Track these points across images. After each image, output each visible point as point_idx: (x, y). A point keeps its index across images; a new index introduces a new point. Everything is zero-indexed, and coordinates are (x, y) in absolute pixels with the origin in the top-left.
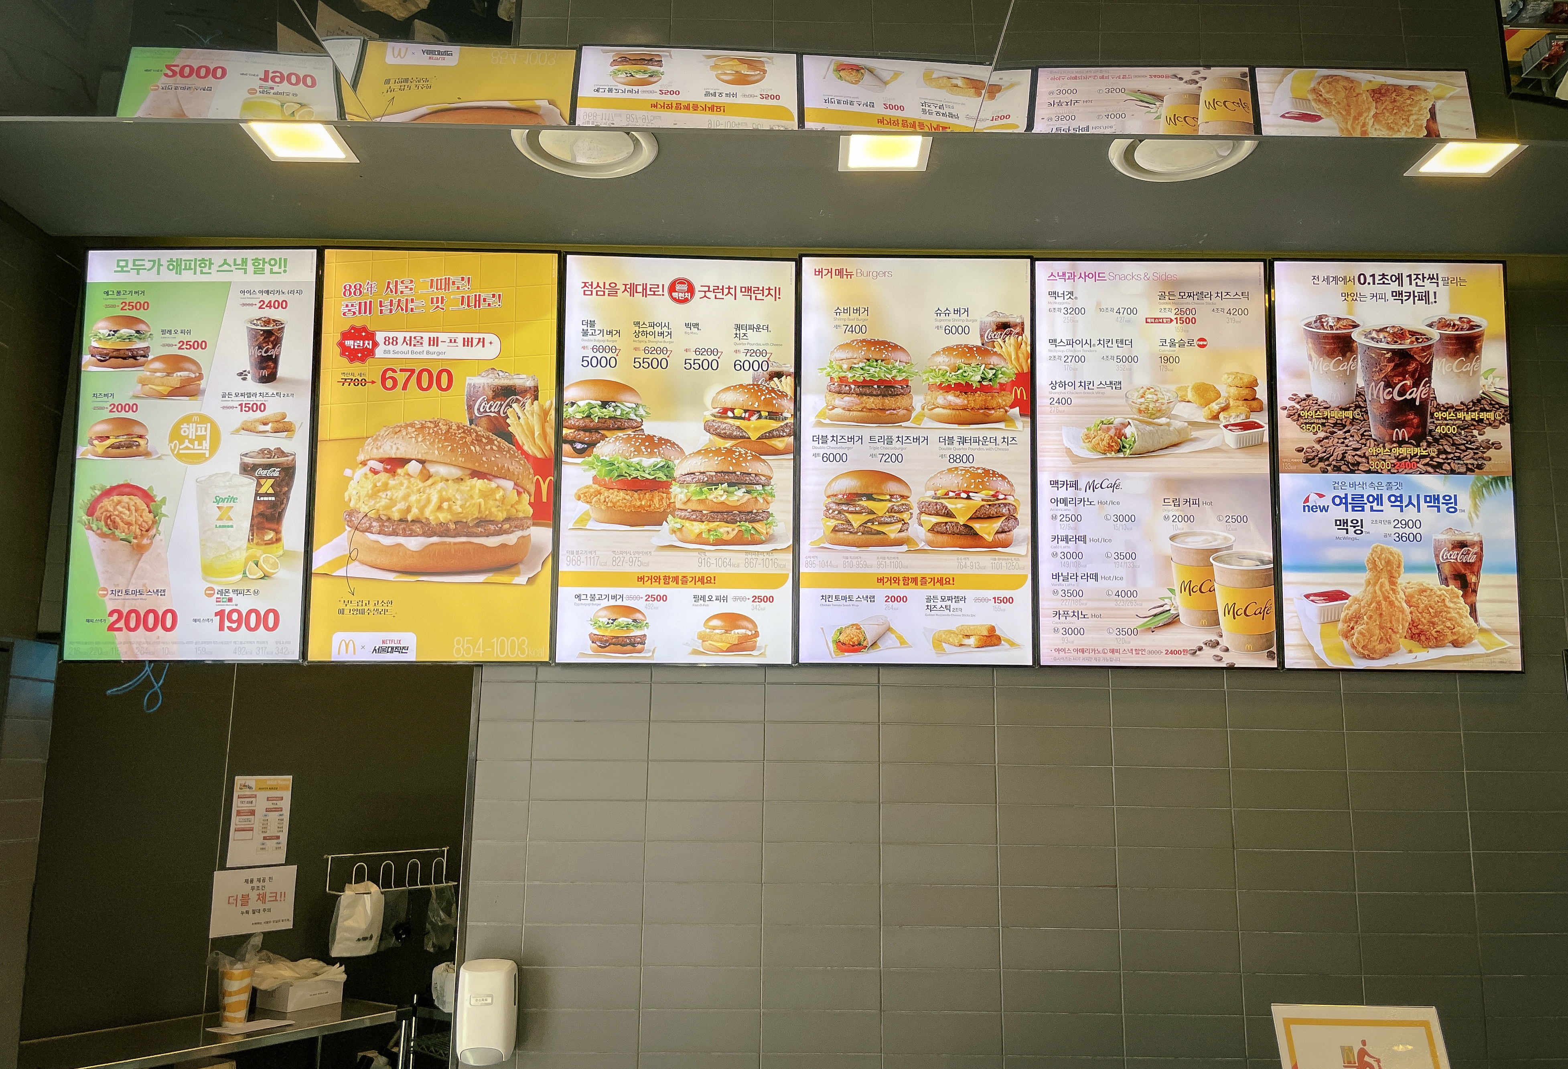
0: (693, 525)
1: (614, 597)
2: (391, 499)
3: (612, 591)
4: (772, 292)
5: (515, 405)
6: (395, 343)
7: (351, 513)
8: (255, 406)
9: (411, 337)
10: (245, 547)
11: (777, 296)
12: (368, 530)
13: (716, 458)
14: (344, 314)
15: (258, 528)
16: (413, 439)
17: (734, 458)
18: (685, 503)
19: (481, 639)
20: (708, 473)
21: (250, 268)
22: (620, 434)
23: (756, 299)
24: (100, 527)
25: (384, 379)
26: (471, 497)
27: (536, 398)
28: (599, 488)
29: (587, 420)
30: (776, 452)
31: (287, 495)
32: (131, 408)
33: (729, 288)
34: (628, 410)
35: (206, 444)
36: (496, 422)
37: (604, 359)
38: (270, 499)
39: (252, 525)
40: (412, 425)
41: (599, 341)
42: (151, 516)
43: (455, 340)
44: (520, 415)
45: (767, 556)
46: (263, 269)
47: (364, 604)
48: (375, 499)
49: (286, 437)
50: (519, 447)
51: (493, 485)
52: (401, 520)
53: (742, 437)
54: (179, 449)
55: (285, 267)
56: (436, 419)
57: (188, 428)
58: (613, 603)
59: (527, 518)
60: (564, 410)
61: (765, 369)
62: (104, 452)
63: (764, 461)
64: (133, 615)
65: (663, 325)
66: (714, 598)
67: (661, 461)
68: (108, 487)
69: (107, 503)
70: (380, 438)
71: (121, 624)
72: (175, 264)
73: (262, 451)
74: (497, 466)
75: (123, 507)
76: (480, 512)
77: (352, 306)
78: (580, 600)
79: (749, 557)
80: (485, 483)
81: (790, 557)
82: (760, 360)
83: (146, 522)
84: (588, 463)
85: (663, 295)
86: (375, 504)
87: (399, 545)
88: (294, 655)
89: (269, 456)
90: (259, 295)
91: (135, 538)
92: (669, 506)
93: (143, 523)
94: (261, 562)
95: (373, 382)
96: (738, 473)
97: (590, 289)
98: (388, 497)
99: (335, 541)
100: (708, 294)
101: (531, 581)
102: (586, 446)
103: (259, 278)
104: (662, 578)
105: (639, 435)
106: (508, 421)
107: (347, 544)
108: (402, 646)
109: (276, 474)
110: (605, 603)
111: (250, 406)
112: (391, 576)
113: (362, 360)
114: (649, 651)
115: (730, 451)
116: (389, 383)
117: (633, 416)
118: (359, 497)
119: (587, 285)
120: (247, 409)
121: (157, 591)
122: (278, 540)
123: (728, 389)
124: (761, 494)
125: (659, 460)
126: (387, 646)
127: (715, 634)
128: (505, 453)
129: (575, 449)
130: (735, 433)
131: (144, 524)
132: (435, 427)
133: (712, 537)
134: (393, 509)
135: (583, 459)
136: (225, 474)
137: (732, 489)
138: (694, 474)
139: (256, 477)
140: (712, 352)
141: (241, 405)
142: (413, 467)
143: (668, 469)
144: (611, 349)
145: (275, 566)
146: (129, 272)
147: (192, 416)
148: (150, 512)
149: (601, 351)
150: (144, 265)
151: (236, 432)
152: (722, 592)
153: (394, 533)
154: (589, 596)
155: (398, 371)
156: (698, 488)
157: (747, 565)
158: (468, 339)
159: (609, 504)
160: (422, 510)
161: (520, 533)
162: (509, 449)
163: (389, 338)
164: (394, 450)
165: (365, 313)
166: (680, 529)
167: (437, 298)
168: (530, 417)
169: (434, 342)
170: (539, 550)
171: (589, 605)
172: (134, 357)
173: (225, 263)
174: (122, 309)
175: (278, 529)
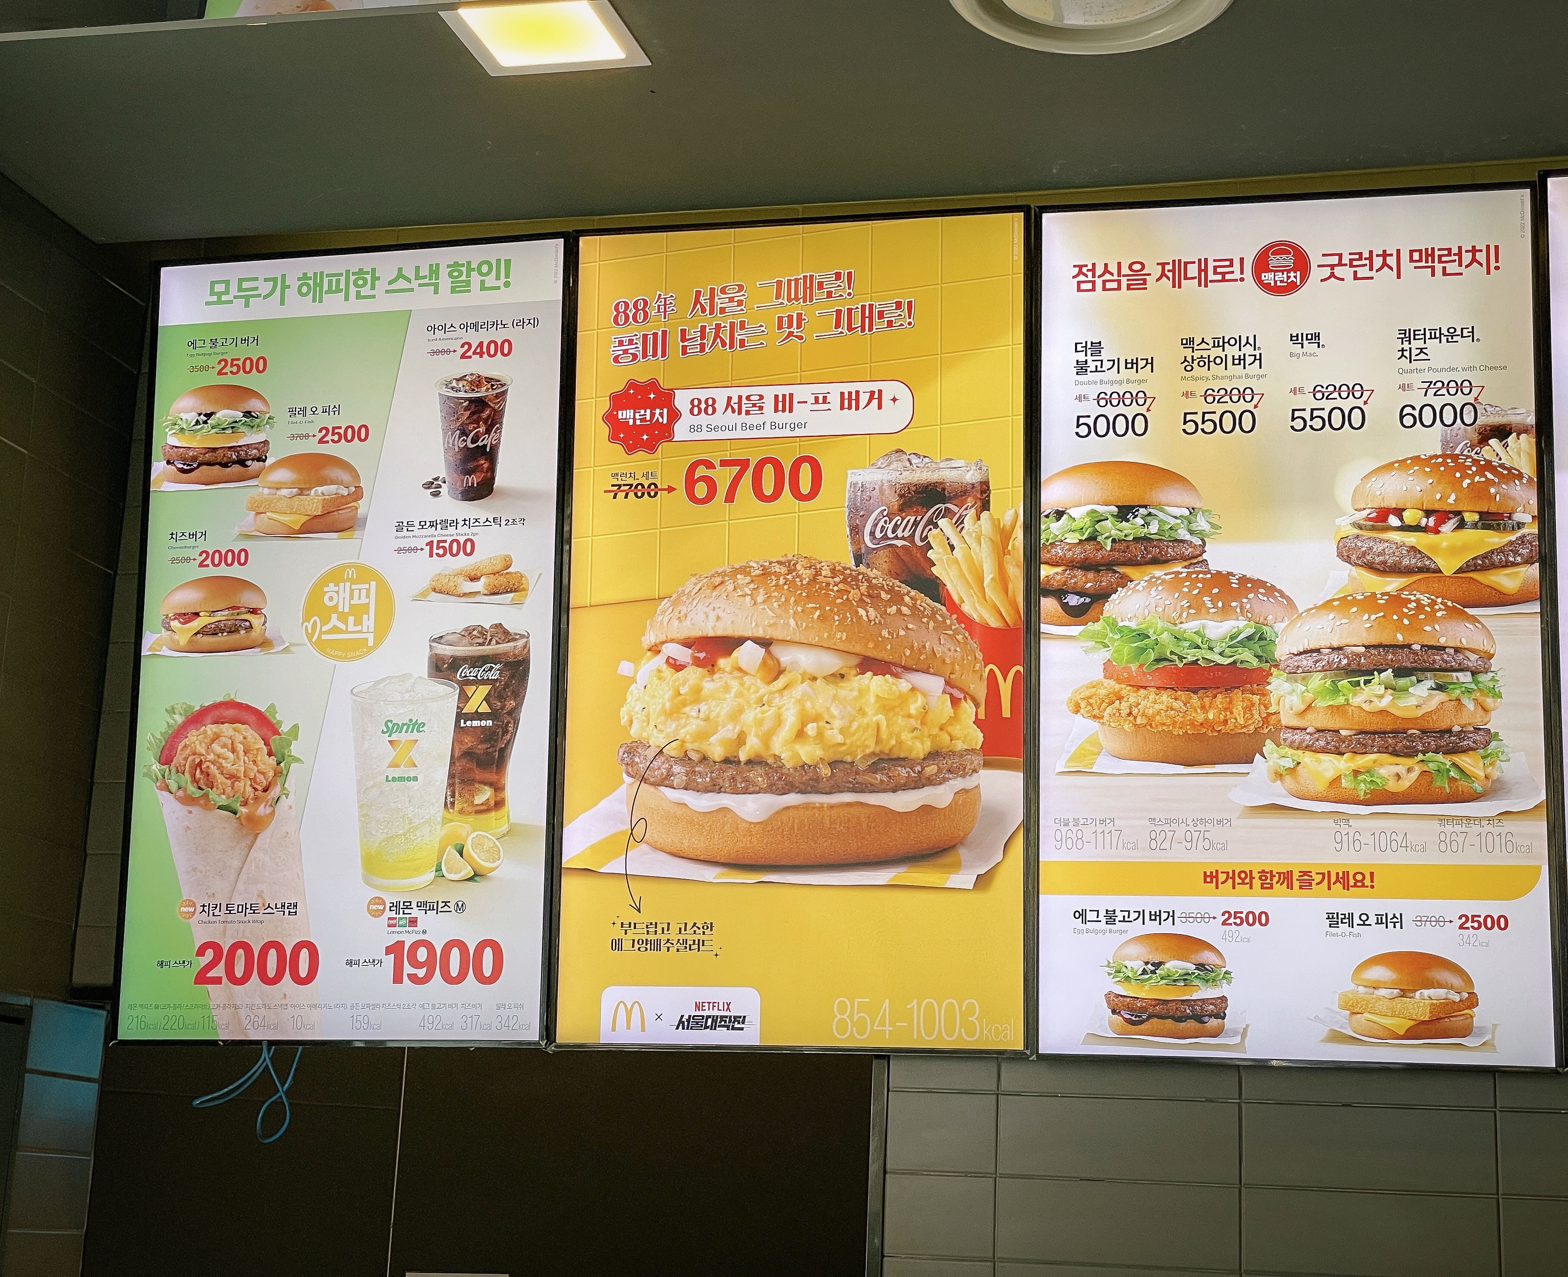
0: (1319, 761)
1: (1156, 916)
2: (707, 719)
3: (1151, 904)
4: (1481, 257)
5: (943, 523)
6: (710, 410)
7: (632, 749)
8: (455, 544)
9: (740, 397)
10: (439, 819)
11: (1493, 264)
12: (665, 781)
13: (1366, 617)
14: (616, 360)
15: (463, 782)
16: (748, 598)
17: (1406, 615)
18: (1302, 714)
19: (887, 1001)
20: (1349, 650)
21: (445, 282)
22: (1158, 572)
23: (1445, 274)
24: (183, 784)
25: (690, 482)
26: (862, 711)
27: (985, 506)
28: (1117, 687)
29: (1089, 547)
30: (1501, 599)
31: (514, 714)
32: (236, 557)
33: (1385, 255)
34: (1173, 521)
35: (369, 622)
36: (906, 558)
37: (1121, 419)
38: (483, 723)
39: (451, 776)
40: (744, 570)
41: (1112, 383)
42: (272, 761)
43: (825, 398)
44: (954, 542)
45: (1489, 828)
46: (468, 283)
47: (659, 931)
48: (678, 719)
49: (513, 603)
50: (954, 608)
51: (904, 685)
52: (727, 761)
53: (1421, 570)
54: (321, 633)
55: (507, 276)
56: (790, 557)
57: (337, 592)
58: (1153, 928)
59: (973, 750)
60: (1043, 527)
61: (1469, 419)
62: (190, 642)
63: (1473, 619)
64: (240, 952)
65: (1243, 342)
66: (1372, 920)
67: (1246, 626)
68: (197, 708)
69: (195, 739)
70: (684, 598)
71: (219, 971)
72: (311, 282)
73: (469, 632)
74: (912, 648)
75: (224, 746)
76: (878, 741)
77: (631, 342)
78: (1085, 921)
79: (1449, 828)
80: (887, 681)
81: (1542, 828)
82: (1458, 401)
83: (263, 774)
84: (1093, 636)
85: (1242, 280)
86: (676, 728)
87: (725, 810)
88: (532, 1033)
89: (480, 641)
90: (462, 333)
91: (245, 803)
92: (1266, 720)
93: (258, 775)
94: (468, 849)
95: (670, 489)
96: (1416, 647)
97: (1090, 278)
98: (702, 715)
99: (603, 803)
100: (1338, 271)
101: (983, 881)
102: (1088, 600)
103: (462, 299)
104: (1256, 875)
105: (1198, 573)
106: (930, 554)
107: (625, 810)
108: (733, 1014)
109: (494, 675)
110: (1137, 929)
111: (447, 545)
112: (710, 874)
113: (650, 447)
114: (1235, 1033)
115: (1396, 601)
116: (701, 490)
117: (1183, 534)
118: (648, 716)
119: (1084, 270)
120: (441, 551)
121: (283, 906)
122: (499, 804)
123: (1389, 467)
124: (1469, 691)
125: (1242, 623)
126: (705, 1014)
127: (1379, 999)
128: (925, 620)
129: (1065, 607)
130: (1406, 562)
131: (260, 777)
132: (790, 572)
133: (1362, 786)
134: (712, 739)
135: (1082, 628)
136: (404, 677)
137: (1403, 682)
138: (1318, 651)
139: (458, 682)
140: (1351, 391)
141: (430, 544)
142: (749, 654)
143: (1262, 643)
144: (1134, 398)
145: (494, 855)
146: (231, 302)
147: (343, 568)
148: (270, 754)
149: (1115, 402)
150: (256, 289)
151: (421, 597)
152: (1390, 906)
153: (715, 788)
154: (1102, 913)
155: (717, 464)
156: (1329, 682)
157: (1443, 848)
158: (850, 393)
159: (1139, 721)
160: (766, 739)
161: (958, 783)
162: (934, 612)
163: (700, 401)
164: (710, 624)
165: (655, 354)
166: (1292, 771)
167: (790, 318)
168: (974, 545)
169: (784, 404)
170: (997, 817)
171: (1104, 932)
172: (242, 462)
173: (400, 275)
174: (220, 373)
175: (498, 781)
